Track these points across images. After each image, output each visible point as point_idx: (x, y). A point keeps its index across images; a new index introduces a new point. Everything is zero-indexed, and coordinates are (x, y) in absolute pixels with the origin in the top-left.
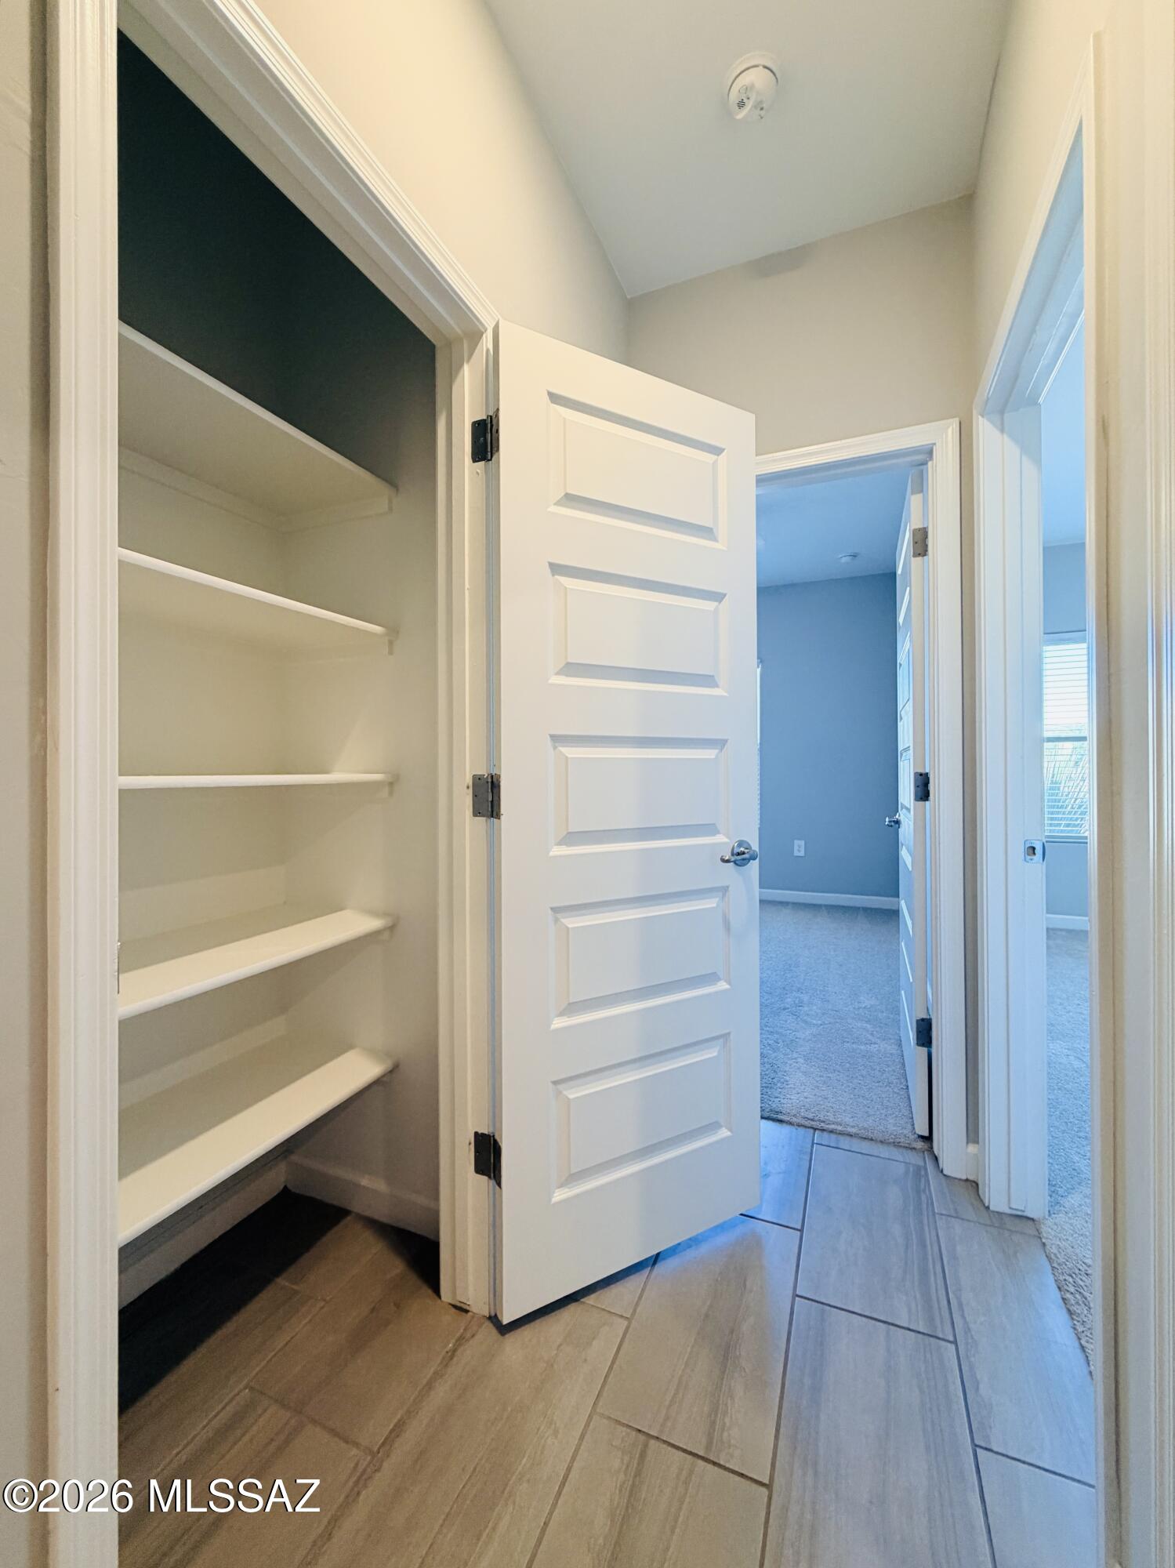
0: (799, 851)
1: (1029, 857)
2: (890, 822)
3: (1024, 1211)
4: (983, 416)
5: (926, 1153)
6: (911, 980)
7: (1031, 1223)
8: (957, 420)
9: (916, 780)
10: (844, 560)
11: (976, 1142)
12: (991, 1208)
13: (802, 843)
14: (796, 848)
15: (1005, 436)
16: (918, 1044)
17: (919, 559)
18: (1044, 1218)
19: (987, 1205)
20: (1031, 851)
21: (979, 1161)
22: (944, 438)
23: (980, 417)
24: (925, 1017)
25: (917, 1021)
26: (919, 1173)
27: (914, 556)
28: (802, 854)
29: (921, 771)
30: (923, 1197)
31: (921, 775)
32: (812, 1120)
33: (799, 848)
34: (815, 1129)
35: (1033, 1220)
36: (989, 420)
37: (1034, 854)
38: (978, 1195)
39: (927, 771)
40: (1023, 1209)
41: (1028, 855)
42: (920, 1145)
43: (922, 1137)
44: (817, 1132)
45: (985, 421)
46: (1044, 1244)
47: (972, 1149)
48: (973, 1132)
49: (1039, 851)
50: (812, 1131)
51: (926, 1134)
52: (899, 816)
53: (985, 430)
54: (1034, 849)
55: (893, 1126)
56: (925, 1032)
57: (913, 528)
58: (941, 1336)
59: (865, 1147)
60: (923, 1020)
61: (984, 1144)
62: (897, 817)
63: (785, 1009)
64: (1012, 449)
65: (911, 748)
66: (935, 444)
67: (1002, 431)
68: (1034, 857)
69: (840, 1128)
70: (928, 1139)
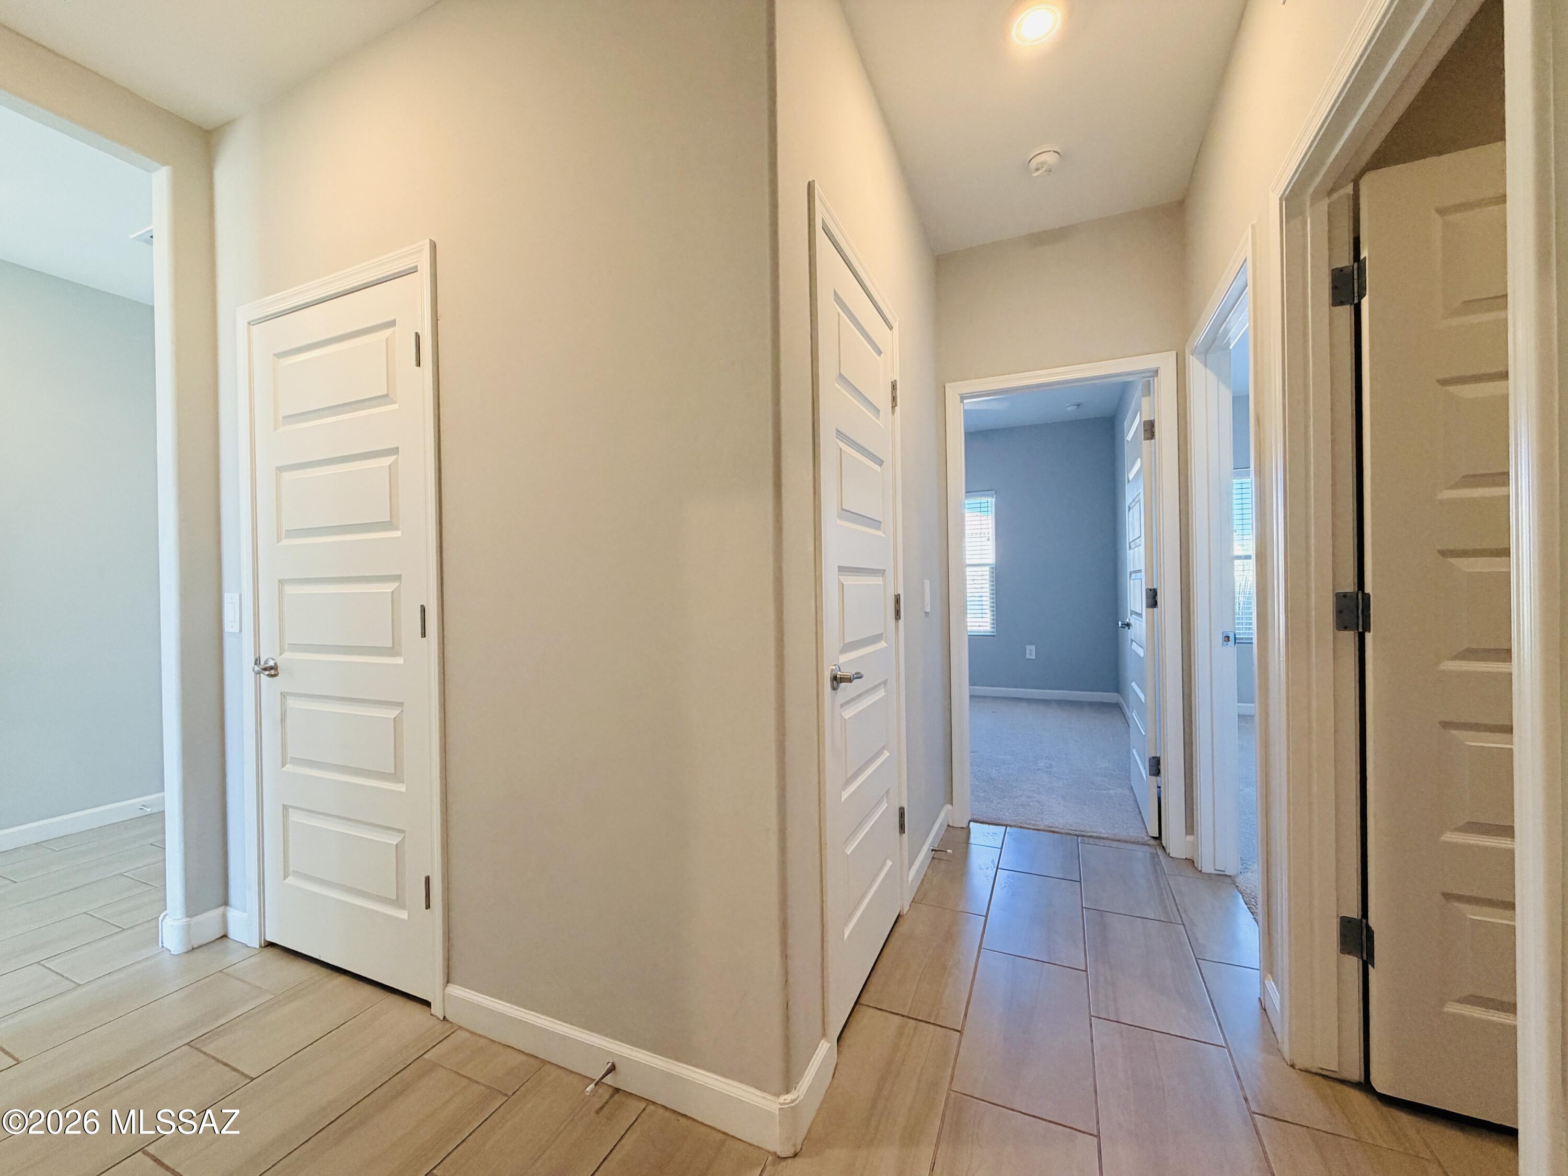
0: (1031, 654)
1: (1225, 643)
2: (1122, 624)
3: (1224, 871)
4: (1192, 355)
5: (1157, 847)
6: (1144, 734)
7: (1229, 878)
8: (1174, 353)
9: (1147, 593)
10: (1070, 409)
11: (1192, 834)
12: (1203, 871)
13: (1033, 648)
14: (1028, 652)
15: (1208, 370)
16: (1150, 775)
17: (1148, 441)
18: (1238, 875)
19: (1200, 869)
20: (1226, 639)
21: (1195, 845)
22: (1166, 363)
23: (1191, 356)
24: (1155, 756)
25: (1150, 760)
26: (1154, 856)
27: (1145, 439)
28: (1033, 657)
29: (1151, 587)
30: (1158, 868)
31: (1151, 590)
32: (1076, 831)
33: (1031, 652)
34: (1078, 836)
35: (1230, 876)
36: (1197, 358)
37: (1229, 640)
38: (1194, 866)
39: (1155, 587)
40: (1224, 869)
41: (1225, 641)
42: (1152, 842)
43: (1154, 838)
44: (1079, 838)
45: (1194, 359)
46: (1237, 886)
47: (1190, 838)
48: (1190, 827)
49: (1232, 638)
50: (1076, 837)
51: (1157, 835)
52: (1129, 620)
53: (1194, 365)
54: (1228, 637)
55: (1135, 832)
56: (1156, 767)
57: (1144, 419)
58: (1174, 922)
59: (1115, 844)
60: (1154, 758)
61: (1198, 834)
62: (1128, 621)
63: (1039, 770)
64: (1212, 377)
65: (1143, 571)
66: (1159, 368)
67: (1206, 366)
68: (1229, 643)
69: (1095, 834)
70: (1159, 838)
